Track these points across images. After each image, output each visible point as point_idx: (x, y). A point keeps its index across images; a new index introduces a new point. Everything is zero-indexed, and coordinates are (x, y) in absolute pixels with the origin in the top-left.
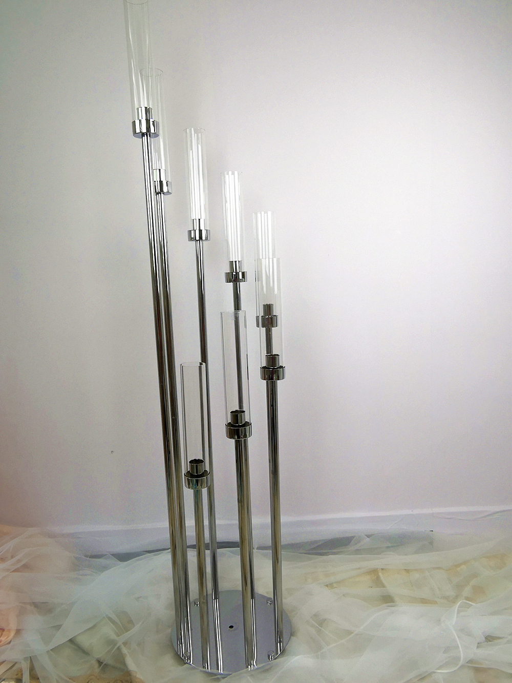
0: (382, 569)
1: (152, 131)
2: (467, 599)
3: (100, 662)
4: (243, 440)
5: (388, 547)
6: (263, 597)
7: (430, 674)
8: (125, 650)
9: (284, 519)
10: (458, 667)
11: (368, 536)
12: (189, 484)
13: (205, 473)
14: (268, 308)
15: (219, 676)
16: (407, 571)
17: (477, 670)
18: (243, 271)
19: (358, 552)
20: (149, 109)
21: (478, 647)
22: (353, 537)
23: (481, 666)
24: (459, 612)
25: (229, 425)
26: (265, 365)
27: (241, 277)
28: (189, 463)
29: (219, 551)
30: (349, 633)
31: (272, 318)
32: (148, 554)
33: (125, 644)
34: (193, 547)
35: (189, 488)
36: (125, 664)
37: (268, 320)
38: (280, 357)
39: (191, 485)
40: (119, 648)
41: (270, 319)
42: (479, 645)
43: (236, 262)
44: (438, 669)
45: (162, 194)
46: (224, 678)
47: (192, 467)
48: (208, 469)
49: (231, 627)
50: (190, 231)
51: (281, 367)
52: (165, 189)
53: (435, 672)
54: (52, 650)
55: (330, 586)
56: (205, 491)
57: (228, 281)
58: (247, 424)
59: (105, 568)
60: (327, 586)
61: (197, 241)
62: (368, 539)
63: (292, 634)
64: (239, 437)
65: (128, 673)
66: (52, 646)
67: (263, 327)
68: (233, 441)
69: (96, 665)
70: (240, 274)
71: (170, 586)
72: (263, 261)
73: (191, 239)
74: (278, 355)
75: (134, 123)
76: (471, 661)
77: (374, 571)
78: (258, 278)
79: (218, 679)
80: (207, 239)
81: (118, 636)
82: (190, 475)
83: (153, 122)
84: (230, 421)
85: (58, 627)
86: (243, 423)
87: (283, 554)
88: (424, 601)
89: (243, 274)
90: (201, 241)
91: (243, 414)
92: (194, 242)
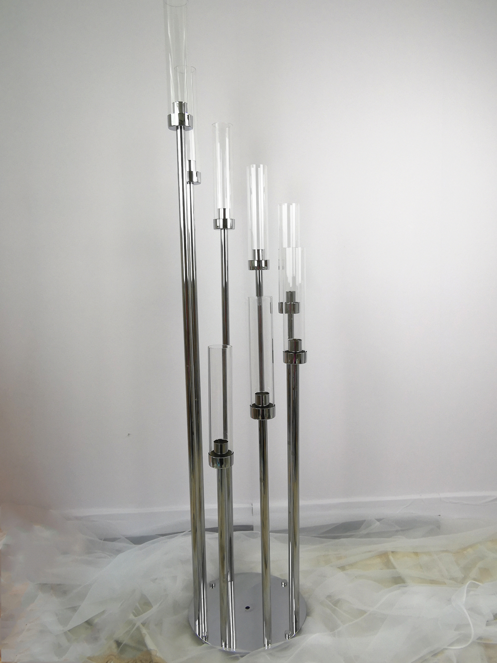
0: (393, 552)
1: (187, 124)
2: (474, 579)
3: (118, 643)
4: (266, 420)
5: (397, 531)
6: (277, 579)
7: (442, 651)
8: (144, 631)
10: (469, 643)
11: (379, 520)
12: (213, 464)
13: (229, 453)
14: (291, 295)
15: (238, 655)
16: (416, 554)
17: (487, 646)
18: (266, 259)
19: (368, 535)
20: (184, 103)
21: (487, 625)
22: (365, 521)
23: (491, 642)
24: (468, 592)
25: (254, 406)
26: (287, 350)
27: (263, 265)
28: (213, 443)
29: (236, 534)
30: (363, 612)
31: (294, 305)
32: (162, 537)
33: (144, 624)
35: (213, 467)
36: (145, 645)
37: (291, 306)
38: (302, 341)
39: (215, 465)
40: (138, 629)
41: (292, 306)
42: (488, 623)
43: (258, 251)
44: (452, 644)
45: (192, 184)
46: (242, 656)
47: (216, 447)
49: (247, 608)
50: (216, 220)
51: (303, 351)
52: (195, 179)
53: (447, 649)
54: (69, 631)
55: (342, 568)
57: (252, 267)
58: (271, 405)
59: (119, 551)
60: (339, 568)
61: (222, 229)
62: (378, 523)
63: (308, 614)
64: (263, 418)
65: (149, 652)
66: (69, 627)
67: (286, 313)
68: (257, 422)
69: (114, 646)
70: (263, 262)
72: (289, 251)
73: (217, 227)
74: (300, 340)
75: (170, 116)
76: (480, 638)
77: (384, 555)
78: (283, 267)
79: (237, 658)
80: (231, 228)
81: (136, 616)
82: (213, 454)
83: (188, 116)
84: (254, 402)
85: (74, 609)
86: (267, 404)
87: (301, 537)
88: (433, 582)
89: (266, 262)
90: (226, 230)
91: (267, 395)
92: (219, 231)
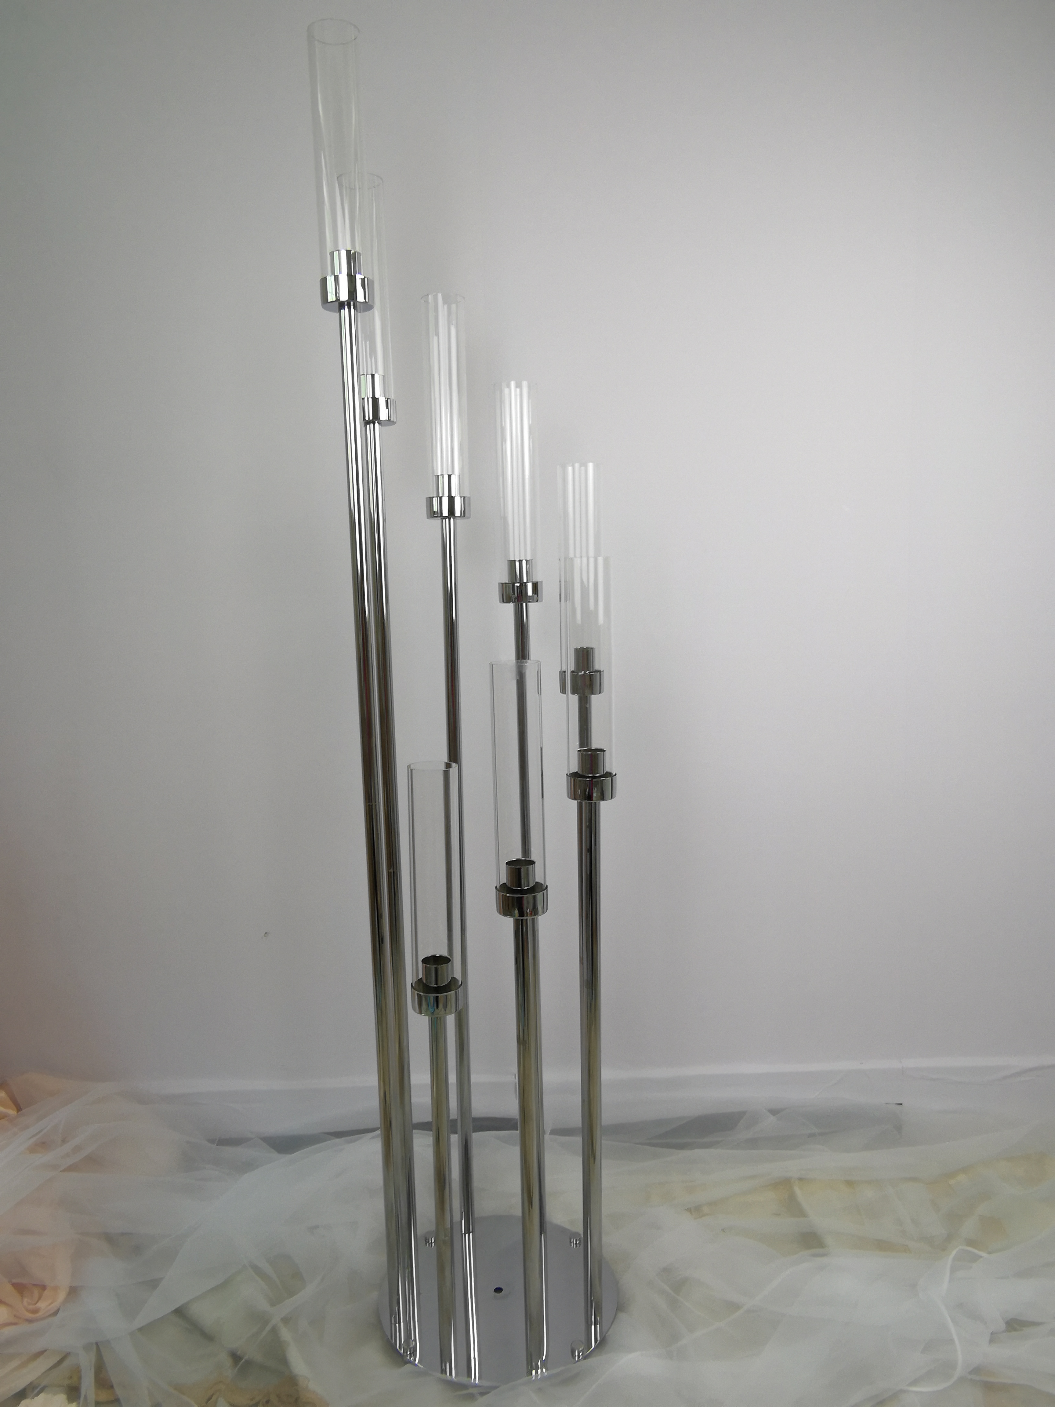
0: (800, 1179)
1: (360, 298)
2: (971, 1243)
3: (236, 1357)
4: (529, 918)
5: (812, 1135)
6: (563, 1230)
7: (896, 1395)
8: (286, 1334)
9: (607, 1074)
10: (955, 1379)
11: (774, 1112)
12: (420, 1004)
13: (452, 985)
14: (584, 656)
15: (471, 1391)
16: (850, 1183)
17: (990, 1387)
18: (535, 580)
19: (753, 1143)
20: (354, 253)
21: (991, 1341)
22: (741, 1115)
23: (997, 1380)
24: (953, 1271)
25: (503, 888)
26: (576, 770)
27: (530, 593)
28: (420, 964)
29: (476, 1137)
30: (733, 1307)
31: (591, 676)
32: (335, 1140)
33: (286, 1320)
34: (424, 1126)
35: (421, 1013)
36: (284, 1361)
37: (584, 679)
38: (607, 754)
39: (424, 1006)
40: (274, 1330)
41: (588, 678)
42: (994, 1338)
43: (520, 562)
44: (915, 1382)
45: (377, 425)
46: (482, 1394)
47: (427, 972)
48: (458, 975)
49: (498, 1290)
50: (431, 499)
51: (609, 775)
52: (383, 415)
53: (902, 1391)
54: (140, 1329)
55: (696, 1210)
56: (450, 1020)
57: (506, 599)
58: (539, 888)
59: (248, 1166)
60: (689, 1210)
61: (445, 518)
62: (772, 1118)
63: (620, 1307)
64: (522, 914)
65: (292, 1381)
66: (141, 1321)
67: (574, 692)
68: (510, 921)
69: (228, 1362)
70: (530, 586)
71: (379, 1205)
72: (577, 562)
73: (433, 514)
74: (602, 751)
75: (324, 282)
76: (977, 1370)
77: (784, 1184)
78: (565, 594)
79: (471, 1397)
80: (464, 514)
81: (273, 1304)
82: (423, 987)
83: (363, 280)
84: (504, 880)
85: (153, 1284)
86: (531, 885)
87: (605, 1144)
88: (883, 1246)
89: (535, 586)
90: (452, 520)
91: (531, 867)
92: (438, 521)
